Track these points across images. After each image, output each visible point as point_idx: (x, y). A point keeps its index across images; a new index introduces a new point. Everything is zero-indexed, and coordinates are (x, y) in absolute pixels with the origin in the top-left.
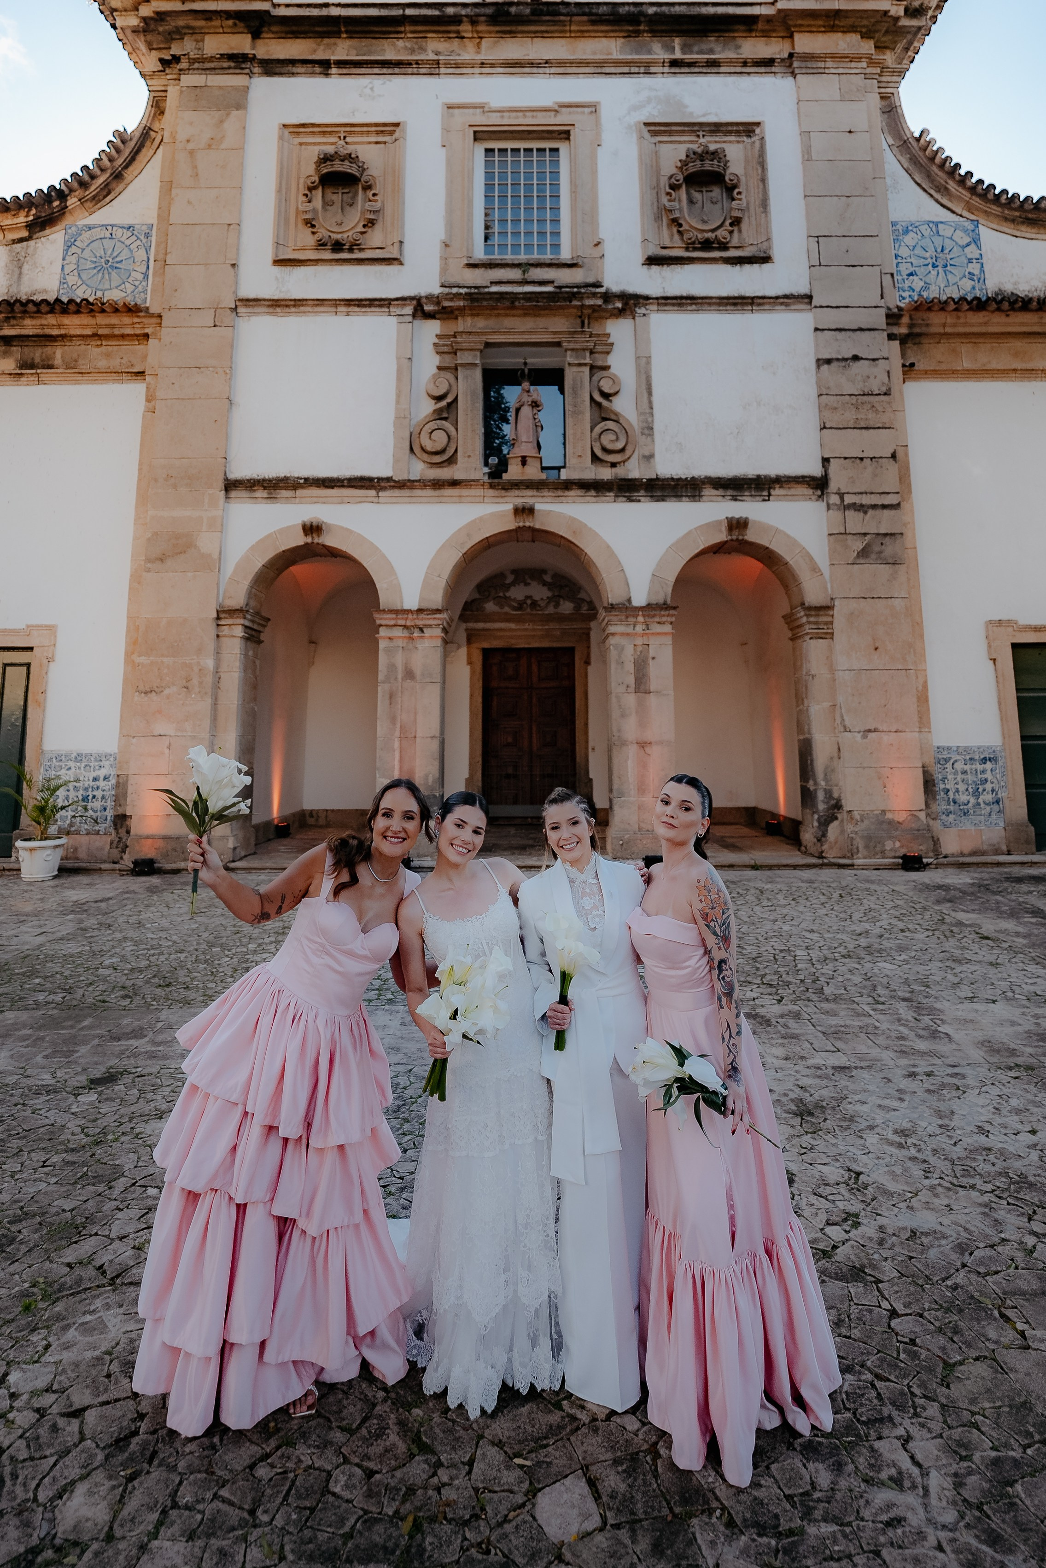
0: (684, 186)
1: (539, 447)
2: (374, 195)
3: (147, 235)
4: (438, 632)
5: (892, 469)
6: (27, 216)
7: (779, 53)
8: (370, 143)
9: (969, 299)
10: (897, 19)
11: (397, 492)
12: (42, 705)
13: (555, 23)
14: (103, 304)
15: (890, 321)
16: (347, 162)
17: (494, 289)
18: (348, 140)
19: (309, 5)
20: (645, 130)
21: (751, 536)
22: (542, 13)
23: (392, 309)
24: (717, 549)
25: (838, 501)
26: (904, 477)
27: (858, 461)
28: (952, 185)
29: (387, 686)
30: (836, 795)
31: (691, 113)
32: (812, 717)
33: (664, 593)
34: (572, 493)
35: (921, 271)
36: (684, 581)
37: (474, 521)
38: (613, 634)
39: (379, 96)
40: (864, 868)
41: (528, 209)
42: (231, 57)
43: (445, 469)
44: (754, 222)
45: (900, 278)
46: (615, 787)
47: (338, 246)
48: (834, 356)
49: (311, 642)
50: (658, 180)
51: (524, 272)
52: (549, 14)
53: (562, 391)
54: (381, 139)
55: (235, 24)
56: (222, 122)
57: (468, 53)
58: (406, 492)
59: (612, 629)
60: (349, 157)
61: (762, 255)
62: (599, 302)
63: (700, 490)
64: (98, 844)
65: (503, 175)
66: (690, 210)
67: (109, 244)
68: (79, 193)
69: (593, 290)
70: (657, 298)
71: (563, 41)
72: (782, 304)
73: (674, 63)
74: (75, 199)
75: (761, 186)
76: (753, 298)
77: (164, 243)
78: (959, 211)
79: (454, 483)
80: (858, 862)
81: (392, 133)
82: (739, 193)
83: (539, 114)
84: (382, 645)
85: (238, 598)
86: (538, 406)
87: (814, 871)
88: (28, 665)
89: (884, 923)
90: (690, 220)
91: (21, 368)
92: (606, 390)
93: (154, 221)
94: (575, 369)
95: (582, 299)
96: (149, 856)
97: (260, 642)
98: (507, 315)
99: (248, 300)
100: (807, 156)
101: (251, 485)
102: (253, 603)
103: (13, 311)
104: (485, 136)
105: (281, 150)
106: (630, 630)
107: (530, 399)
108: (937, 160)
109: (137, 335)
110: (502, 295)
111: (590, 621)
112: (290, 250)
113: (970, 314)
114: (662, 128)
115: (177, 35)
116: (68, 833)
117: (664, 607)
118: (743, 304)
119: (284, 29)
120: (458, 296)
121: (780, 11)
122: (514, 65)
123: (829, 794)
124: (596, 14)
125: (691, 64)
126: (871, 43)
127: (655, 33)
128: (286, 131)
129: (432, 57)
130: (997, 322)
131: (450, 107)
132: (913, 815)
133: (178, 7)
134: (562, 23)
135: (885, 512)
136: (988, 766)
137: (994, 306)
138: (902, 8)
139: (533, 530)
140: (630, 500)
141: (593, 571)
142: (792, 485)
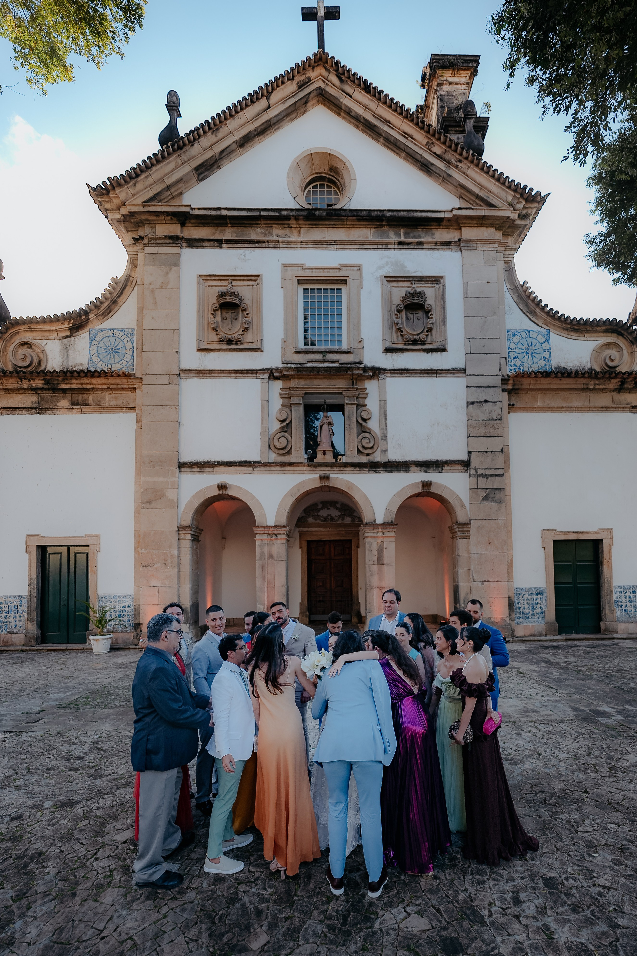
0: (404, 311)
2: (247, 314)
3: (132, 335)
5: (501, 456)
6: (69, 324)
7: (454, 238)
8: (244, 286)
9: (542, 371)
10: (514, 220)
11: (263, 469)
12: (95, 573)
13: (339, 220)
14: (112, 372)
15: (503, 382)
16: (233, 297)
17: (309, 365)
18: (233, 284)
19: (210, 209)
20: (385, 280)
21: (433, 489)
22: (332, 215)
23: (258, 375)
24: (417, 496)
25: (475, 473)
26: (507, 461)
27: (485, 453)
28: (538, 311)
29: (260, 562)
31: (409, 271)
32: (459, 575)
33: (391, 518)
34: (348, 469)
35: (520, 356)
36: (402, 510)
38: (367, 537)
39: (249, 259)
41: (326, 322)
42: (170, 237)
43: (286, 457)
44: (438, 330)
45: (510, 360)
46: (368, 608)
48: (476, 401)
49: (223, 538)
50: (391, 307)
51: (324, 356)
52: (336, 215)
53: (343, 415)
54: (249, 283)
55: (172, 219)
56: (167, 273)
57: (294, 237)
58: (267, 469)
59: (367, 534)
60: (234, 294)
61: (442, 348)
62: (361, 372)
63: (409, 467)
64: (127, 637)
65: (313, 303)
66: (407, 323)
67: (112, 339)
68: (95, 311)
69: (358, 365)
70: (390, 370)
71: (343, 230)
72: (451, 373)
73: (400, 243)
74: (93, 315)
75: (443, 311)
76: (437, 370)
77: (141, 339)
78: (541, 325)
79: (291, 464)
81: (255, 280)
82: (432, 315)
83: (331, 270)
84: (258, 543)
85: (187, 521)
86: (330, 425)
88: (87, 554)
90: (407, 329)
91: (72, 405)
92: (365, 417)
93: (135, 327)
94: (349, 406)
95: (352, 370)
97: (199, 541)
98: (316, 378)
99: (185, 370)
100: (466, 295)
101: (191, 465)
102: (195, 523)
103: (66, 376)
104: (303, 282)
105: (198, 289)
106: (375, 535)
107: (326, 421)
108: (531, 297)
109: (130, 388)
110: (313, 368)
112: (205, 344)
113: (542, 379)
114: (394, 279)
115: (141, 224)
116: (113, 632)
117: (391, 524)
118: (432, 373)
119: (198, 222)
120: (290, 368)
121: (454, 215)
122: (318, 244)
124: (361, 216)
125: (409, 244)
126: (501, 233)
127: (390, 226)
128: (201, 279)
129: (275, 238)
130: (555, 383)
131: (285, 266)
132: (503, 619)
133: (141, 209)
134: (342, 220)
135: (497, 478)
136: (539, 596)
137: (554, 375)
138: (517, 215)
139: (329, 487)
140: (376, 472)
141: (358, 506)
142: (453, 465)
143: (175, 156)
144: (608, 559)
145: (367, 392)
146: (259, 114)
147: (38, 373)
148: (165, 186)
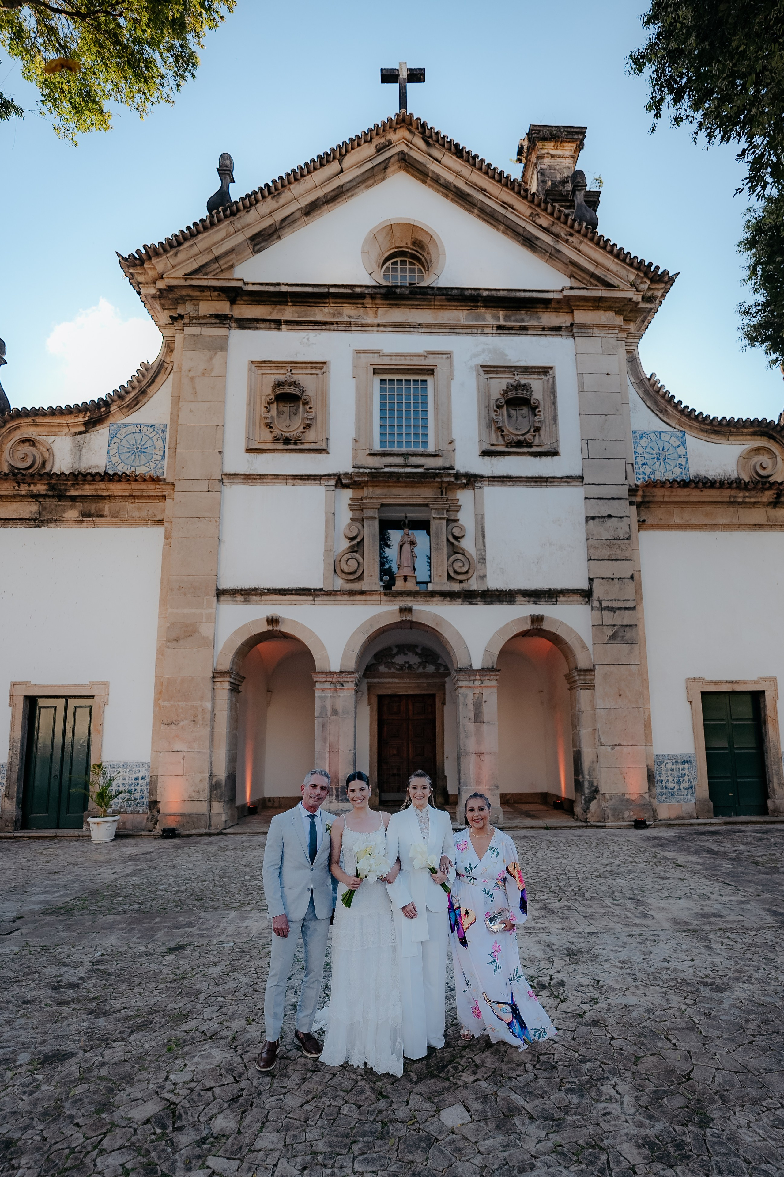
0: (505, 406)
1: (414, 569)
2: (310, 408)
3: (163, 431)
4: (352, 686)
5: (631, 584)
6: (84, 417)
7: (565, 323)
8: (307, 374)
9: (679, 480)
10: (638, 303)
11: (326, 598)
12: (100, 732)
13: (424, 300)
14: (136, 476)
15: (631, 493)
16: (292, 387)
17: (387, 470)
18: (293, 372)
19: (267, 284)
20: (481, 370)
21: (545, 626)
22: (416, 293)
23: (322, 482)
24: (525, 634)
25: (598, 605)
26: (638, 590)
27: (611, 580)
28: (669, 409)
29: (321, 719)
30: (595, 784)
31: (510, 360)
32: (582, 737)
33: (492, 662)
34: (435, 599)
35: (650, 462)
36: (505, 653)
37: (375, 616)
38: (461, 687)
39: (313, 344)
40: (612, 828)
41: (408, 419)
42: (217, 316)
43: (357, 584)
44: (548, 429)
45: (637, 466)
46: (462, 781)
47: (287, 441)
48: (597, 515)
49: (269, 691)
50: (489, 402)
51: (405, 459)
52: (421, 294)
53: (429, 533)
54: (314, 372)
55: (219, 295)
56: (211, 358)
57: (370, 318)
58: (332, 598)
59: (460, 684)
60: (294, 384)
61: (553, 451)
62: (453, 479)
63: (515, 597)
64: (138, 819)
65: (392, 397)
66: (509, 421)
67: (138, 436)
68: (118, 403)
69: (449, 471)
70: (488, 477)
71: (429, 311)
72: (565, 482)
73: (499, 327)
74: (116, 407)
75: (553, 407)
76: (547, 478)
77: (174, 437)
78: (673, 425)
79: (362, 593)
80: (608, 824)
81: (321, 368)
82: (539, 411)
83: (415, 358)
84: (318, 693)
85: (226, 665)
86: (414, 543)
87: (582, 830)
88: (91, 707)
89: (622, 859)
90: (509, 428)
91: (82, 516)
92: (457, 534)
93: (168, 422)
94: (437, 521)
95: (441, 477)
96: (172, 826)
97: (239, 692)
98: (395, 487)
99: (230, 475)
100: (581, 389)
101: (234, 593)
102: (235, 668)
103: (77, 479)
104: (380, 371)
105: (250, 378)
106: (471, 684)
107: (409, 540)
108: (661, 393)
109: (158, 496)
110: (391, 474)
111: (446, 677)
112: (256, 443)
113: (679, 489)
114: (492, 369)
115: (181, 300)
116: (119, 813)
117: (492, 670)
118: (541, 482)
119: (251, 299)
120: (363, 474)
121: (565, 296)
122: (399, 327)
123: (591, 783)
124: (451, 295)
125: (510, 328)
126: (621, 318)
127: (487, 307)
128: (253, 366)
129: (346, 319)
130: (695, 495)
131: (358, 352)
132: (641, 796)
133: (182, 283)
134: (429, 300)
135: (627, 612)
136: (686, 765)
137: (693, 485)
138: (640, 297)
139: (411, 622)
140: (471, 603)
141: (448, 647)
142: (570, 595)
143: (226, 223)
144: (772, 716)
145: (459, 503)
146: (329, 179)
147: (40, 475)
148: (213, 257)
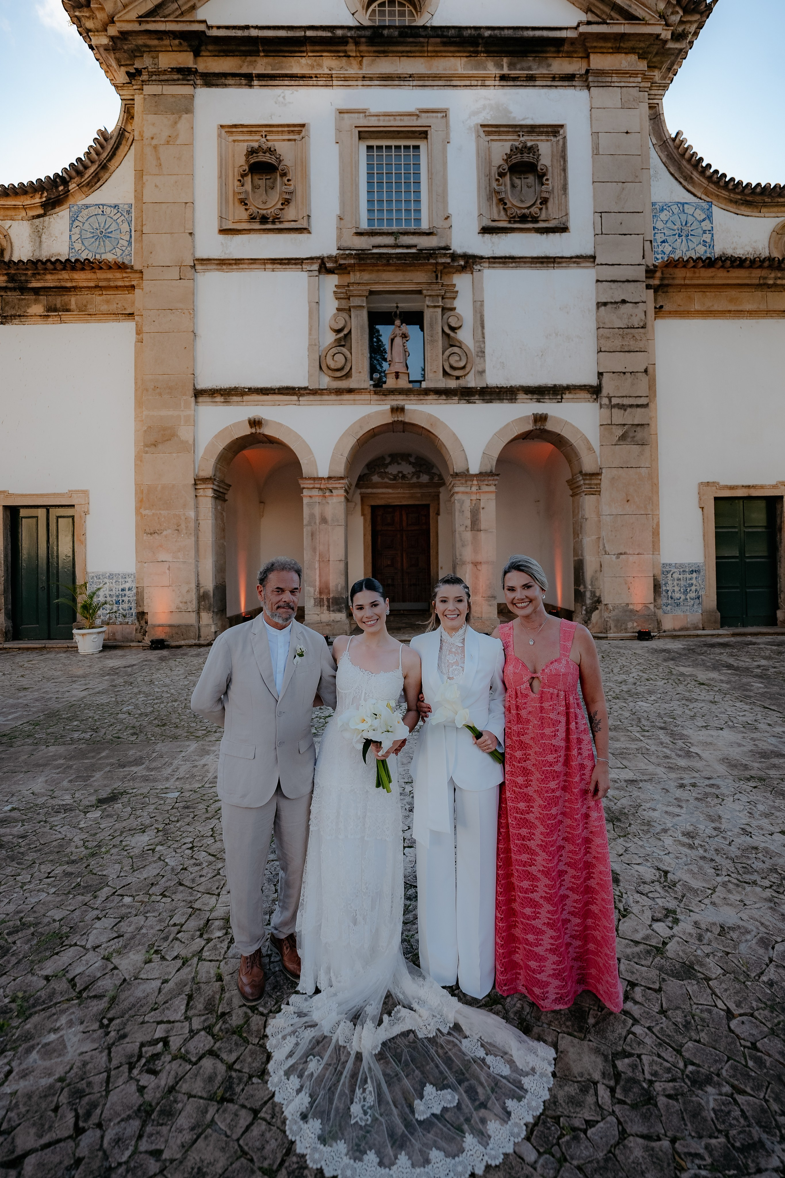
0: (508, 174)
1: (407, 366)
2: (289, 180)
3: (129, 213)
4: (342, 492)
5: (645, 379)
6: (41, 198)
7: (579, 70)
8: (284, 140)
9: (704, 258)
10: (666, 41)
11: (312, 398)
12: (84, 544)
13: (416, 45)
14: (100, 263)
15: (649, 275)
16: (268, 155)
17: (375, 251)
18: (268, 138)
19: (234, 28)
20: (481, 130)
21: (549, 426)
22: (407, 36)
23: (304, 266)
24: (526, 436)
25: (607, 403)
26: (652, 385)
27: (622, 374)
28: (696, 175)
29: (309, 528)
30: (597, 594)
31: (514, 118)
32: (584, 545)
33: (491, 465)
34: (430, 397)
35: (671, 239)
36: (504, 457)
37: (364, 417)
38: (457, 493)
39: (289, 103)
40: (614, 639)
41: (398, 192)
42: (179, 70)
43: (344, 382)
44: (557, 202)
45: (655, 244)
47: (264, 220)
48: (609, 300)
49: (261, 502)
50: (490, 170)
51: (396, 239)
52: (412, 36)
53: (422, 327)
54: (292, 136)
55: (180, 43)
56: (176, 123)
57: (353, 69)
58: (318, 397)
59: (456, 489)
60: (269, 151)
61: (562, 226)
62: (449, 260)
63: (516, 395)
64: (127, 630)
65: (380, 165)
66: (512, 192)
67: (101, 219)
68: (77, 179)
69: (444, 252)
70: (488, 258)
71: (422, 60)
72: (574, 262)
73: (503, 78)
74: (74, 185)
75: (563, 175)
76: (555, 258)
77: (140, 217)
78: (699, 195)
79: (350, 391)
80: (610, 635)
81: (299, 132)
82: (547, 180)
83: (406, 118)
84: (305, 501)
85: (208, 471)
86: (406, 337)
88: (73, 518)
89: (636, 675)
90: (512, 200)
91: (47, 311)
92: (453, 325)
93: (133, 201)
94: (431, 310)
95: (436, 258)
96: (161, 637)
97: (225, 500)
98: (384, 271)
99: (202, 260)
100: (596, 151)
101: (213, 393)
102: (218, 474)
103: (36, 268)
104: (367, 135)
105: (220, 145)
106: (468, 490)
107: (401, 332)
108: (687, 155)
109: (126, 287)
110: (381, 256)
111: (441, 487)
112: (230, 222)
113: (703, 269)
114: (494, 129)
115: (138, 52)
116: (107, 624)
117: (490, 474)
118: (548, 263)
119: (217, 47)
120: (349, 256)
121: (580, 34)
122: (387, 79)
123: (593, 593)
124: (447, 37)
125: (515, 79)
126: (645, 63)
127: (489, 53)
128: (223, 131)
129: (327, 71)
130: (722, 276)
131: (341, 112)
132: (646, 606)
133: (137, 27)
134: (421, 45)
135: (638, 409)
136: (694, 575)
137: (720, 263)
138: (670, 33)
139: (404, 423)
140: (469, 402)
141: (443, 451)
142: (577, 391)
145: (456, 289)
